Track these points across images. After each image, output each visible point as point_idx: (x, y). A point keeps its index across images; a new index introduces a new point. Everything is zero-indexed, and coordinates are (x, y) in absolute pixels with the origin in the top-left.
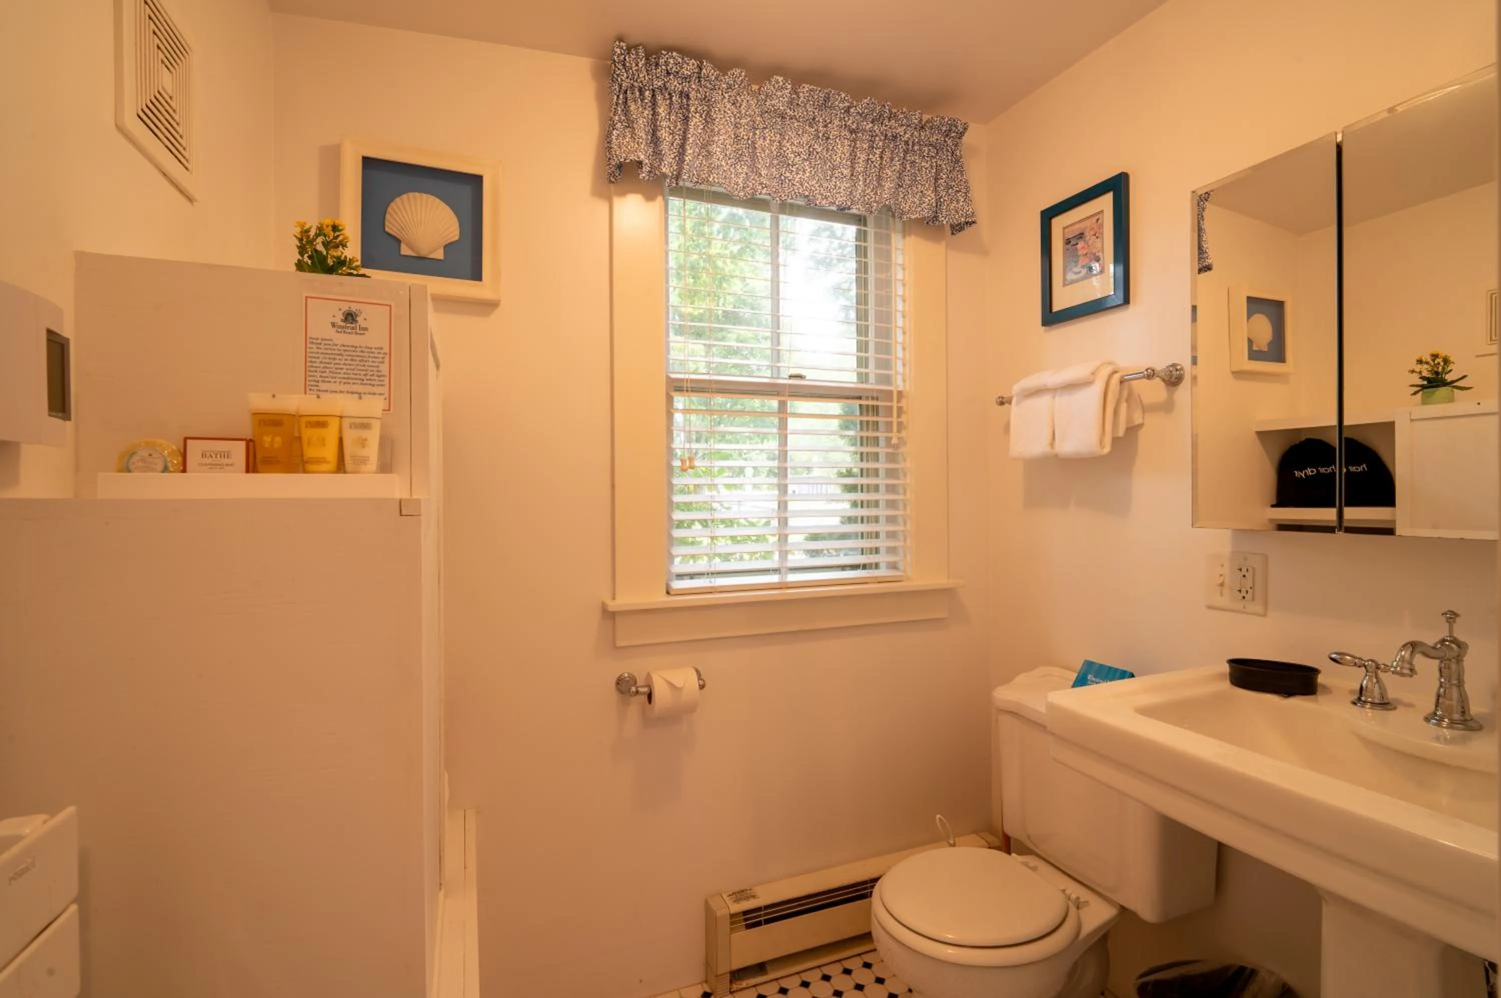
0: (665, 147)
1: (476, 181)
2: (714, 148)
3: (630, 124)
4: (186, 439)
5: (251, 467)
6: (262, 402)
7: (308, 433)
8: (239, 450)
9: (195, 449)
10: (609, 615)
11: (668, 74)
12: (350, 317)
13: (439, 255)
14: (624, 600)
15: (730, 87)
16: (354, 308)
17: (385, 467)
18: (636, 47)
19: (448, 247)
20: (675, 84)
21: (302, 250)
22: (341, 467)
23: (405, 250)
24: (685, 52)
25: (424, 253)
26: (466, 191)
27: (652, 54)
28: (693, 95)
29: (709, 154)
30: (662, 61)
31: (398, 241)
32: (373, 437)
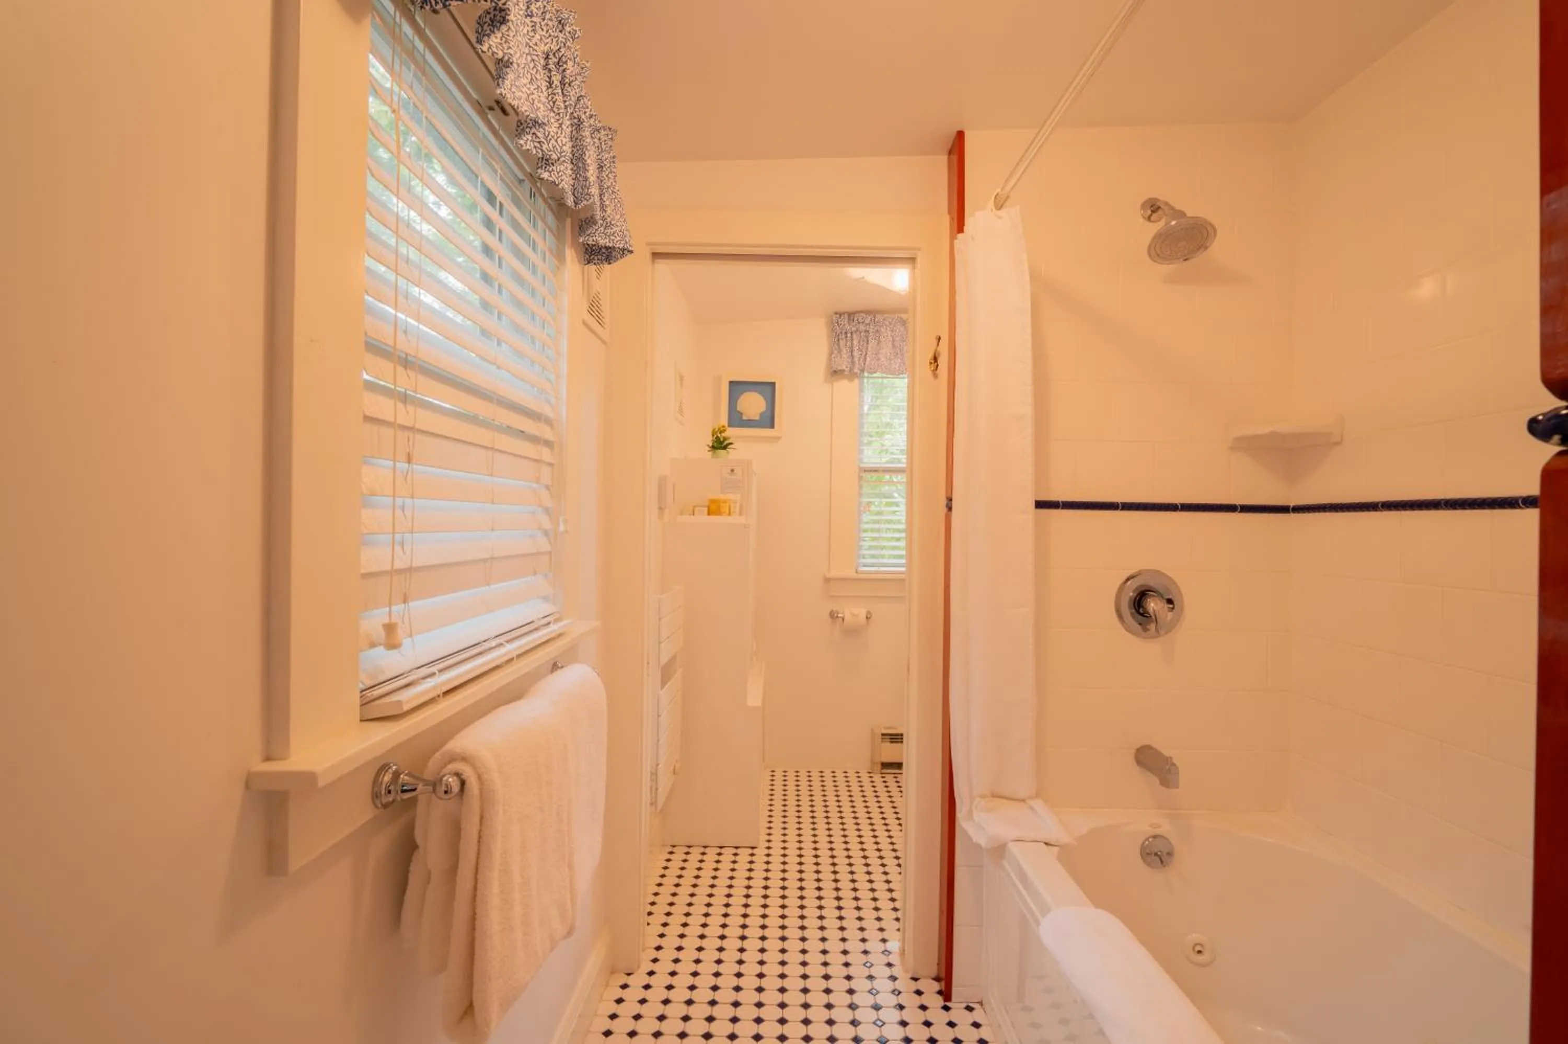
0: (856, 360)
1: (773, 384)
2: (881, 356)
3: (840, 351)
4: (695, 507)
5: (709, 514)
6: (712, 496)
7: (722, 504)
8: (706, 509)
9: (697, 509)
10: (828, 580)
11: (859, 323)
12: (732, 470)
13: (757, 418)
14: (834, 573)
15: (890, 323)
16: (733, 468)
17: (741, 514)
18: (844, 313)
19: (762, 414)
20: (862, 327)
21: (713, 436)
22: (730, 514)
23: (744, 418)
24: (868, 312)
25: (751, 418)
26: (769, 388)
27: (851, 315)
28: (871, 330)
29: (878, 359)
30: (856, 319)
31: (742, 414)
32: (738, 506)
